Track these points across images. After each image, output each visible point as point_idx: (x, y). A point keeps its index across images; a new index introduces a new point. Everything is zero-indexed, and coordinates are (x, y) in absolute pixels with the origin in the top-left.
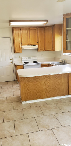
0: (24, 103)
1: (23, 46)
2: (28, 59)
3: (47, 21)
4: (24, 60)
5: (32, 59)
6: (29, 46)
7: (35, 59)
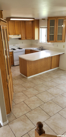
0: (28, 78)
1: (10, 36)
2: (13, 46)
3: (34, 19)
4: (10, 47)
5: (16, 46)
6: (15, 36)
7: (18, 45)
